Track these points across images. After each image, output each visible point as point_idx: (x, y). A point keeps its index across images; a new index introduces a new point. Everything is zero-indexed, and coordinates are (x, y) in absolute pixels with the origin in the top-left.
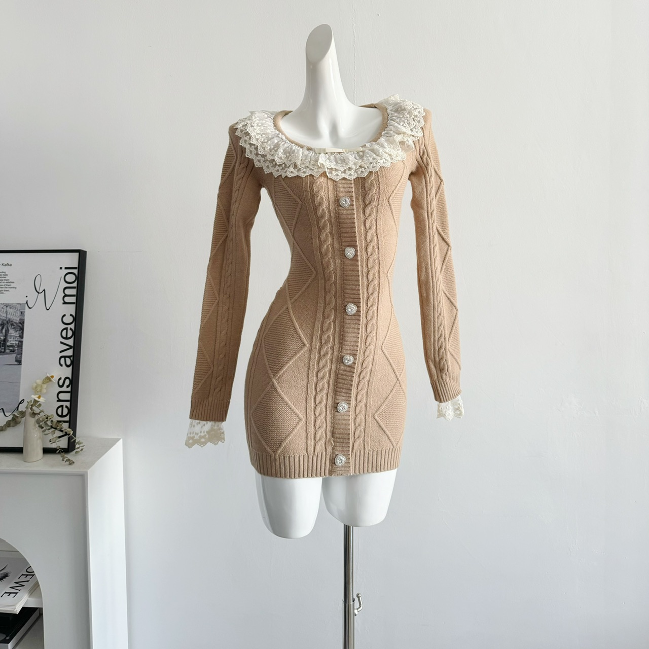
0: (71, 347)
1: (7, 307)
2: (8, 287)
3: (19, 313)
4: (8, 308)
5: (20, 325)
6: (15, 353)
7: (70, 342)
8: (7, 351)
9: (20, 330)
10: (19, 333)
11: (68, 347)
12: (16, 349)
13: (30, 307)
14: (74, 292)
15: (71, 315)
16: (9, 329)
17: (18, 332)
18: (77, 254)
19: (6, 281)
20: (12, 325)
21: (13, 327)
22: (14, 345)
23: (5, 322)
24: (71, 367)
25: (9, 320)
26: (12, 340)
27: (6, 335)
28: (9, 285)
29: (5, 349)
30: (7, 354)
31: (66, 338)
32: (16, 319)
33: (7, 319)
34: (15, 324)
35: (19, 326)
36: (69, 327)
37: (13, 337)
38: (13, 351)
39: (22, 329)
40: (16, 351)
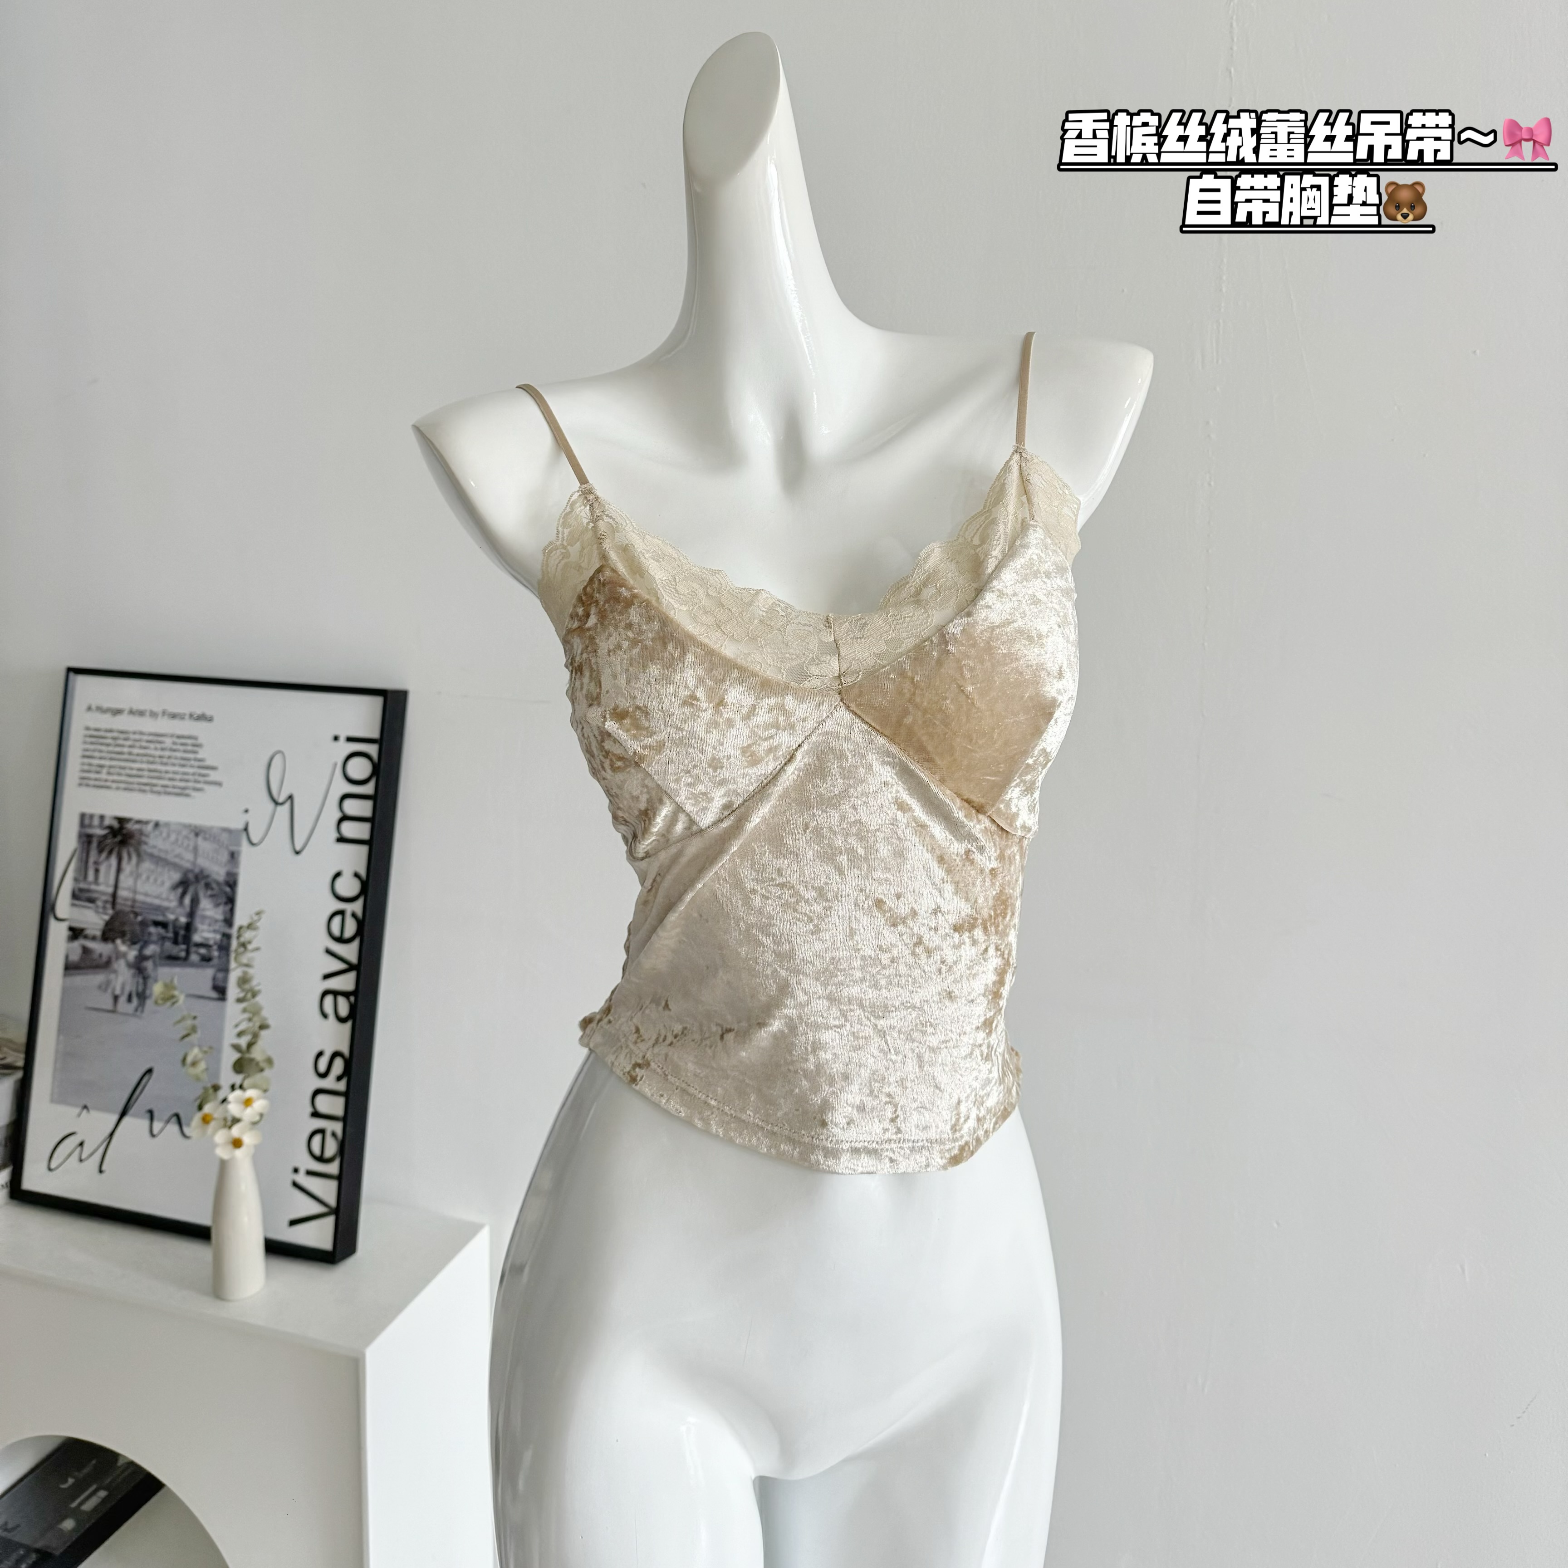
0: (351, 967)
1: (197, 835)
2: (201, 779)
3: (224, 857)
4: (200, 840)
5: (228, 889)
6: (212, 966)
7: (350, 951)
8: (194, 958)
9: (226, 903)
10: (224, 913)
11: (342, 966)
12: (216, 954)
13: (255, 840)
14: (364, 808)
15: (357, 875)
16: (201, 894)
17: (221, 909)
18: (378, 701)
19: (197, 764)
20: (208, 886)
21: (209, 892)
22: (211, 942)
23: (191, 876)
24: (349, 1025)
25: (202, 871)
26: (205, 927)
27: (191, 914)
28: (204, 776)
29: (188, 952)
30: (193, 965)
31: (340, 940)
32: (218, 872)
33: (197, 870)
34: (214, 886)
35: (225, 893)
36: (349, 908)
37: (207, 921)
38: (206, 959)
39: (231, 901)
40: (215, 961)
